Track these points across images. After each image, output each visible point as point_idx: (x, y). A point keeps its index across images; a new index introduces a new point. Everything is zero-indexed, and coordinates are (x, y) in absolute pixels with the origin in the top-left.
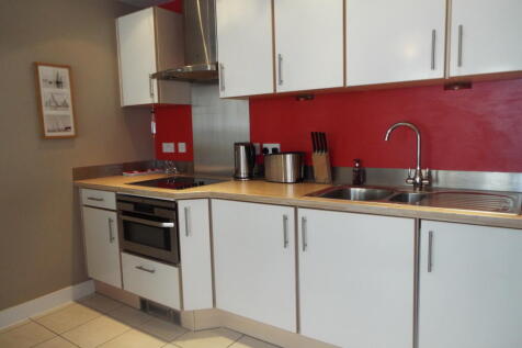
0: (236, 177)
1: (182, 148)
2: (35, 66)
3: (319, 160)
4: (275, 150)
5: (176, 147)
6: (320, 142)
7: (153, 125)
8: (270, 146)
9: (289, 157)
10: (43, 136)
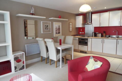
0: (93, 36)
1: (83, 33)
2: (69, 23)
3: (104, 34)
4: (98, 33)
5: (82, 33)
6: (105, 32)
7: (81, 30)
8: (97, 33)
9: (100, 34)
10: (69, 31)
